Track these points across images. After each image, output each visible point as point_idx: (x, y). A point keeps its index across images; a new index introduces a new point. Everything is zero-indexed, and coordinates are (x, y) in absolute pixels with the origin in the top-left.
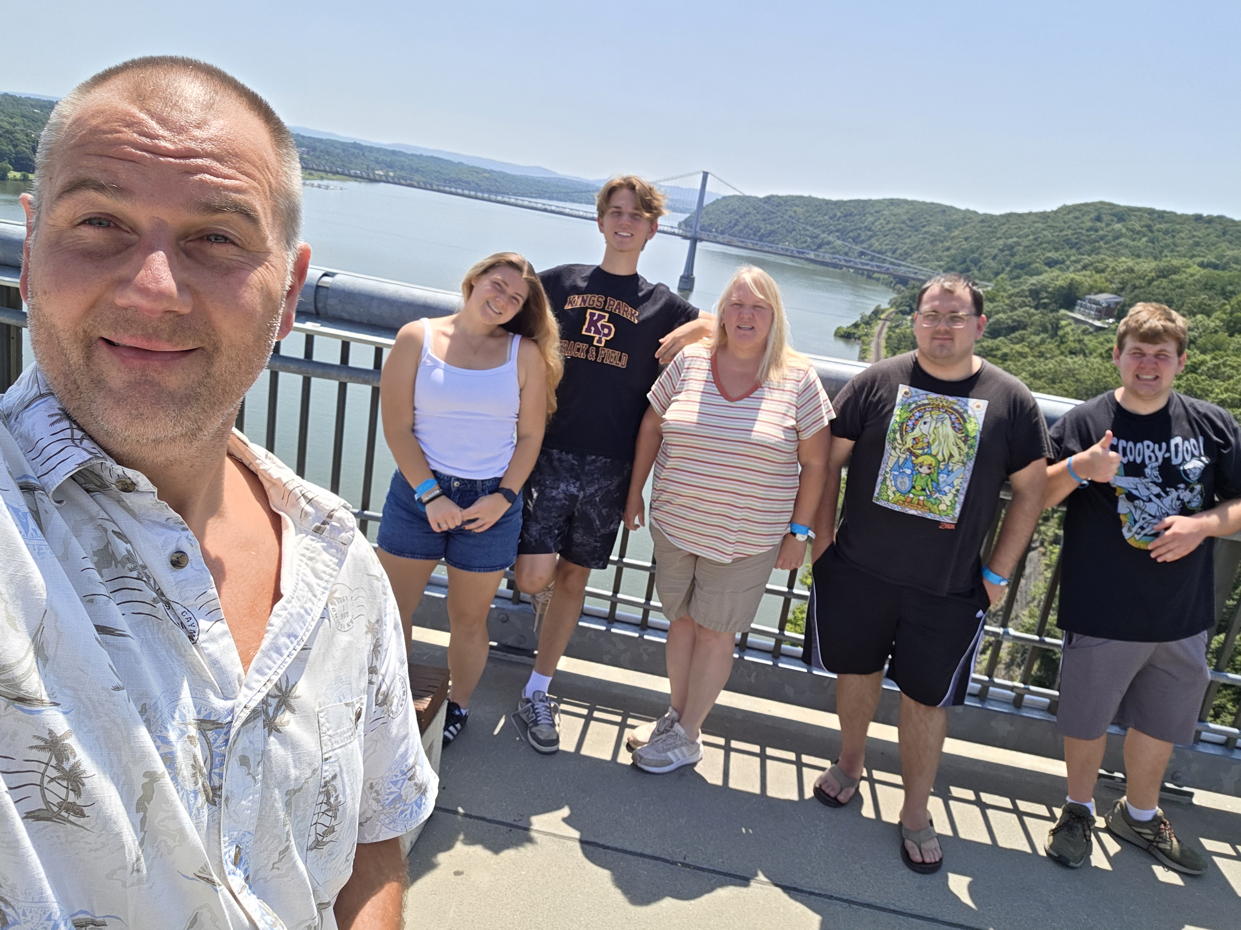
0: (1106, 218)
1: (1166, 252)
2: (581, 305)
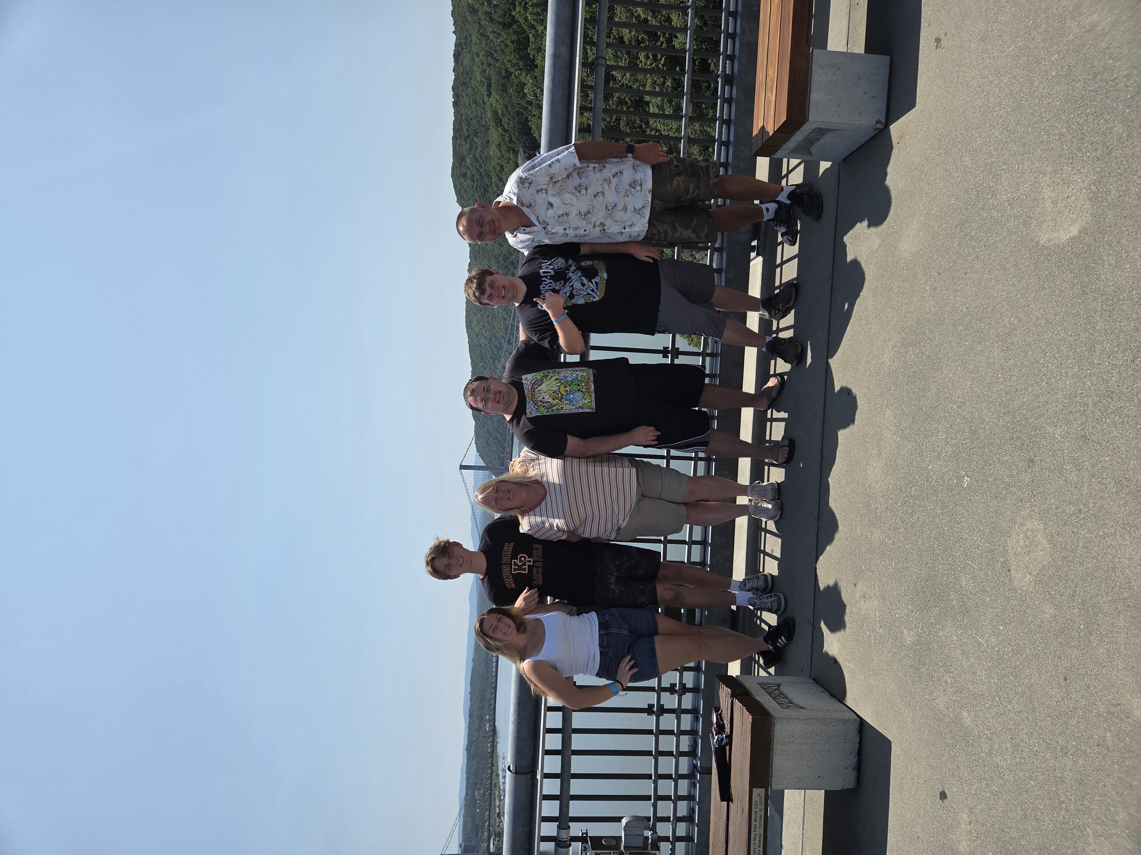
0: (463, 170)
1: (483, 123)
2: (511, 578)
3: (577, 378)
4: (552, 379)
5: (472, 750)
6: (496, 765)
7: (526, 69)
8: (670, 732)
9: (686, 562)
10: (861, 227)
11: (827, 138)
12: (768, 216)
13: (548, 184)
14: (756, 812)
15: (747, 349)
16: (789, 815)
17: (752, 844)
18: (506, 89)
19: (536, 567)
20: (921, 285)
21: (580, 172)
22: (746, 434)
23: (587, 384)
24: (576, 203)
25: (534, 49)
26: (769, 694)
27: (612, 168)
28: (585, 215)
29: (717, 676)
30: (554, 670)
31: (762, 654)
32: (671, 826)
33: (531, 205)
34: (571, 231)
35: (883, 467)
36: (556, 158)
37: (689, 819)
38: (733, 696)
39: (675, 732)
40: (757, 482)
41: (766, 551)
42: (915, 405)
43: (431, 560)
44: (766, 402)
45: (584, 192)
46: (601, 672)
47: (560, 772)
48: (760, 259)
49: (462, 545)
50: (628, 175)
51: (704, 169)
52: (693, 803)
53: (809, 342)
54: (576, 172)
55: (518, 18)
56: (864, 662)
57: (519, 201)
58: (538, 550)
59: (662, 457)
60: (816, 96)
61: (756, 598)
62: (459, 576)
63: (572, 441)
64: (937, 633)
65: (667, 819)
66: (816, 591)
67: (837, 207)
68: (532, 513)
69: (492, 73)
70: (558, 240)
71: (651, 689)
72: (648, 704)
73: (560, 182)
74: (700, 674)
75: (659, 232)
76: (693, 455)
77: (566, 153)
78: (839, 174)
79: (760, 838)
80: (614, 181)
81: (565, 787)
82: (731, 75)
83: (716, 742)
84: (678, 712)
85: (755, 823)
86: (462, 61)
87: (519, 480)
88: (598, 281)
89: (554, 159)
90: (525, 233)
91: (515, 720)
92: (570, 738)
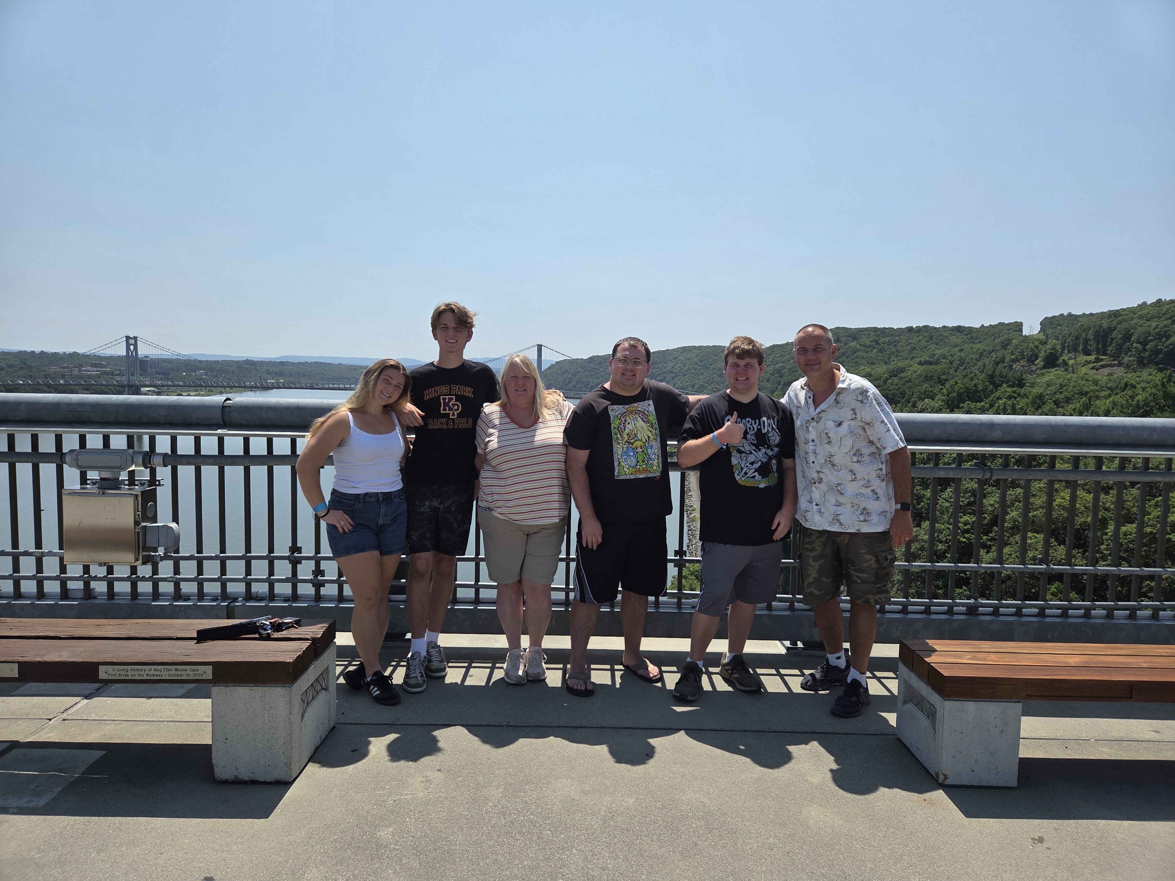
2: (435, 395)
3: (651, 459)
4: (649, 433)
5: (246, 366)
6: (231, 391)
7: (949, 400)
8: (271, 572)
9: (456, 583)
10: (829, 762)
11: (924, 721)
12: (832, 658)
13: (862, 421)
14: (186, 670)
15: (689, 641)
16: (184, 705)
17: (150, 667)
18: (927, 380)
19: (448, 421)
20: (773, 832)
21: (876, 454)
22: (596, 643)
23: (645, 470)
24: (842, 451)
25: (970, 408)
26: (317, 680)
27: (881, 488)
28: (830, 461)
29: (335, 621)
30: (338, 443)
31: (361, 668)
32: (170, 576)
33: (837, 403)
34: (811, 448)
35: (571, 797)
36: (891, 428)
37: (178, 595)
38: (314, 640)
39: (272, 577)
40: (545, 656)
41: (471, 669)
42: (642, 831)
43: (451, 308)
44: (631, 663)
45: (855, 459)
46: (338, 495)
47: (225, 454)
48: (783, 651)
49: (469, 341)
50: (874, 506)
51: (884, 588)
52: (196, 599)
53: (699, 708)
54: (876, 451)
55: (1000, 390)
56: (355, 784)
57: (842, 390)
58: (464, 424)
59: (568, 553)
60: (971, 707)
61: (420, 661)
62: (436, 339)
63: (583, 455)
64: (390, 867)
65: (177, 571)
66: (431, 727)
67: (847, 734)
68: (504, 414)
69: (943, 366)
70: (800, 434)
71: (318, 550)
72: (301, 547)
73: (865, 434)
74: (336, 602)
75: (814, 542)
76: (571, 587)
77: (897, 438)
78: (882, 734)
79: (157, 675)
80: (868, 491)
81: (209, 460)
82: (977, 612)
83: (262, 623)
84: (294, 580)
85: (174, 670)
86: (954, 335)
87: (538, 400)
88: (756, 478)
89: (889, 426)
90: (806, 398)
91: (281, 404)
92: (262, 464)
